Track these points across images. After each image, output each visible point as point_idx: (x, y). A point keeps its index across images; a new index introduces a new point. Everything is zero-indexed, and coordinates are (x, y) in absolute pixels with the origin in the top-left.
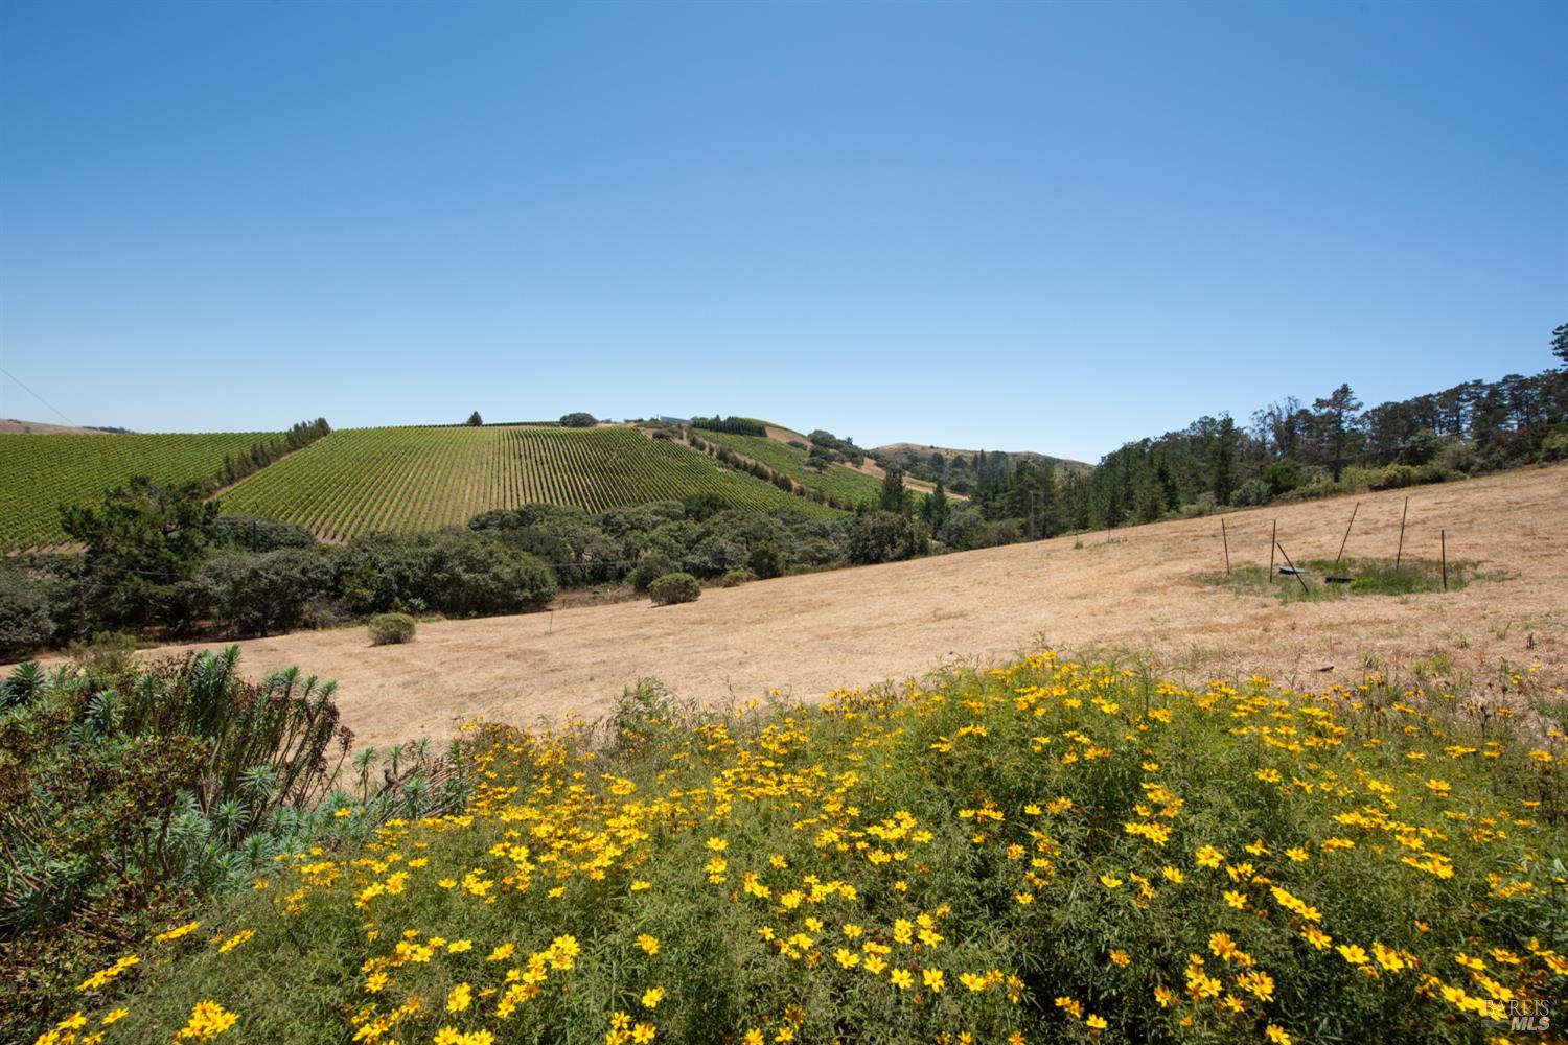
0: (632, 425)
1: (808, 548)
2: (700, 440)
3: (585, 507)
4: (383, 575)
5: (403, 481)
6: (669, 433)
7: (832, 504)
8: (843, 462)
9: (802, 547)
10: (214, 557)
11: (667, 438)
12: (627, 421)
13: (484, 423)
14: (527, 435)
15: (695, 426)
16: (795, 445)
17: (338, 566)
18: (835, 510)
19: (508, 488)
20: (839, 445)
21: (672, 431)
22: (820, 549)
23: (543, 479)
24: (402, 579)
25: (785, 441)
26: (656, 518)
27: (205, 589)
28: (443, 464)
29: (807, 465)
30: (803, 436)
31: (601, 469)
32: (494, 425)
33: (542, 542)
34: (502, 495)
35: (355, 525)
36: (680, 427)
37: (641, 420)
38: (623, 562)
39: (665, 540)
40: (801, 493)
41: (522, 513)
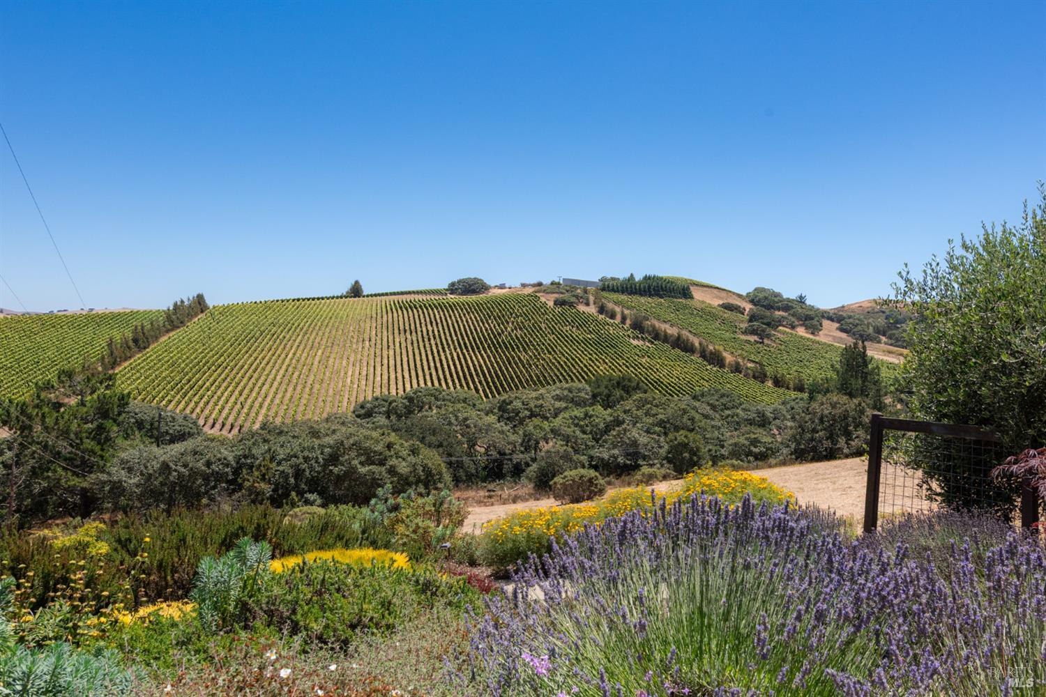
0: (529, 291)
1: (742, 440)
2: (610, 306)
3: (477, 391)
4: (281, 468)
5: (283, 363)
6: (573, 299)
7: (778, 383)
8: (793, 327)
9: (732, 438)
10: (125, 450)
11: (571, 305)
12: (524, 285)
13: (365, 293)
14: (412, 306)
15: (603, 289)
16: (729, 307)
17: (238, 459)
18: (781, 390)
19: (392, 369)
20: (787, 306)
21: (577, 297)
22: (755, 442)
23: (430, 358)
24: (298, 473)
25: (716, 302)
26: (558, 404)
27: (120, 481)
28: (324, 342)
29: (745, 333)
30: (739, 296)
31: (495, 344)
32: (376, 295)
33: (434, 433)
34: (385, 377)
35: (234, 413)
36: (586, 291)
37: (540, 284)
38: (521, 456)
39: (569, 431)
40: (737, 369)
41: (410, 399)
